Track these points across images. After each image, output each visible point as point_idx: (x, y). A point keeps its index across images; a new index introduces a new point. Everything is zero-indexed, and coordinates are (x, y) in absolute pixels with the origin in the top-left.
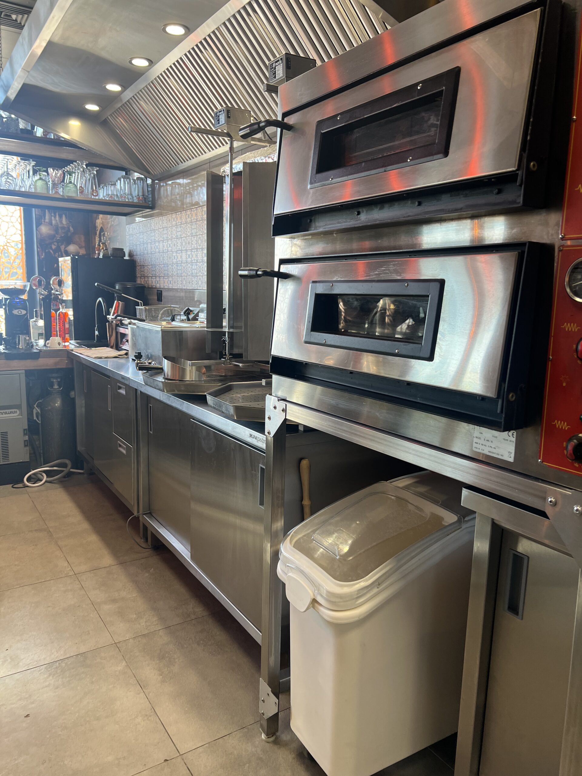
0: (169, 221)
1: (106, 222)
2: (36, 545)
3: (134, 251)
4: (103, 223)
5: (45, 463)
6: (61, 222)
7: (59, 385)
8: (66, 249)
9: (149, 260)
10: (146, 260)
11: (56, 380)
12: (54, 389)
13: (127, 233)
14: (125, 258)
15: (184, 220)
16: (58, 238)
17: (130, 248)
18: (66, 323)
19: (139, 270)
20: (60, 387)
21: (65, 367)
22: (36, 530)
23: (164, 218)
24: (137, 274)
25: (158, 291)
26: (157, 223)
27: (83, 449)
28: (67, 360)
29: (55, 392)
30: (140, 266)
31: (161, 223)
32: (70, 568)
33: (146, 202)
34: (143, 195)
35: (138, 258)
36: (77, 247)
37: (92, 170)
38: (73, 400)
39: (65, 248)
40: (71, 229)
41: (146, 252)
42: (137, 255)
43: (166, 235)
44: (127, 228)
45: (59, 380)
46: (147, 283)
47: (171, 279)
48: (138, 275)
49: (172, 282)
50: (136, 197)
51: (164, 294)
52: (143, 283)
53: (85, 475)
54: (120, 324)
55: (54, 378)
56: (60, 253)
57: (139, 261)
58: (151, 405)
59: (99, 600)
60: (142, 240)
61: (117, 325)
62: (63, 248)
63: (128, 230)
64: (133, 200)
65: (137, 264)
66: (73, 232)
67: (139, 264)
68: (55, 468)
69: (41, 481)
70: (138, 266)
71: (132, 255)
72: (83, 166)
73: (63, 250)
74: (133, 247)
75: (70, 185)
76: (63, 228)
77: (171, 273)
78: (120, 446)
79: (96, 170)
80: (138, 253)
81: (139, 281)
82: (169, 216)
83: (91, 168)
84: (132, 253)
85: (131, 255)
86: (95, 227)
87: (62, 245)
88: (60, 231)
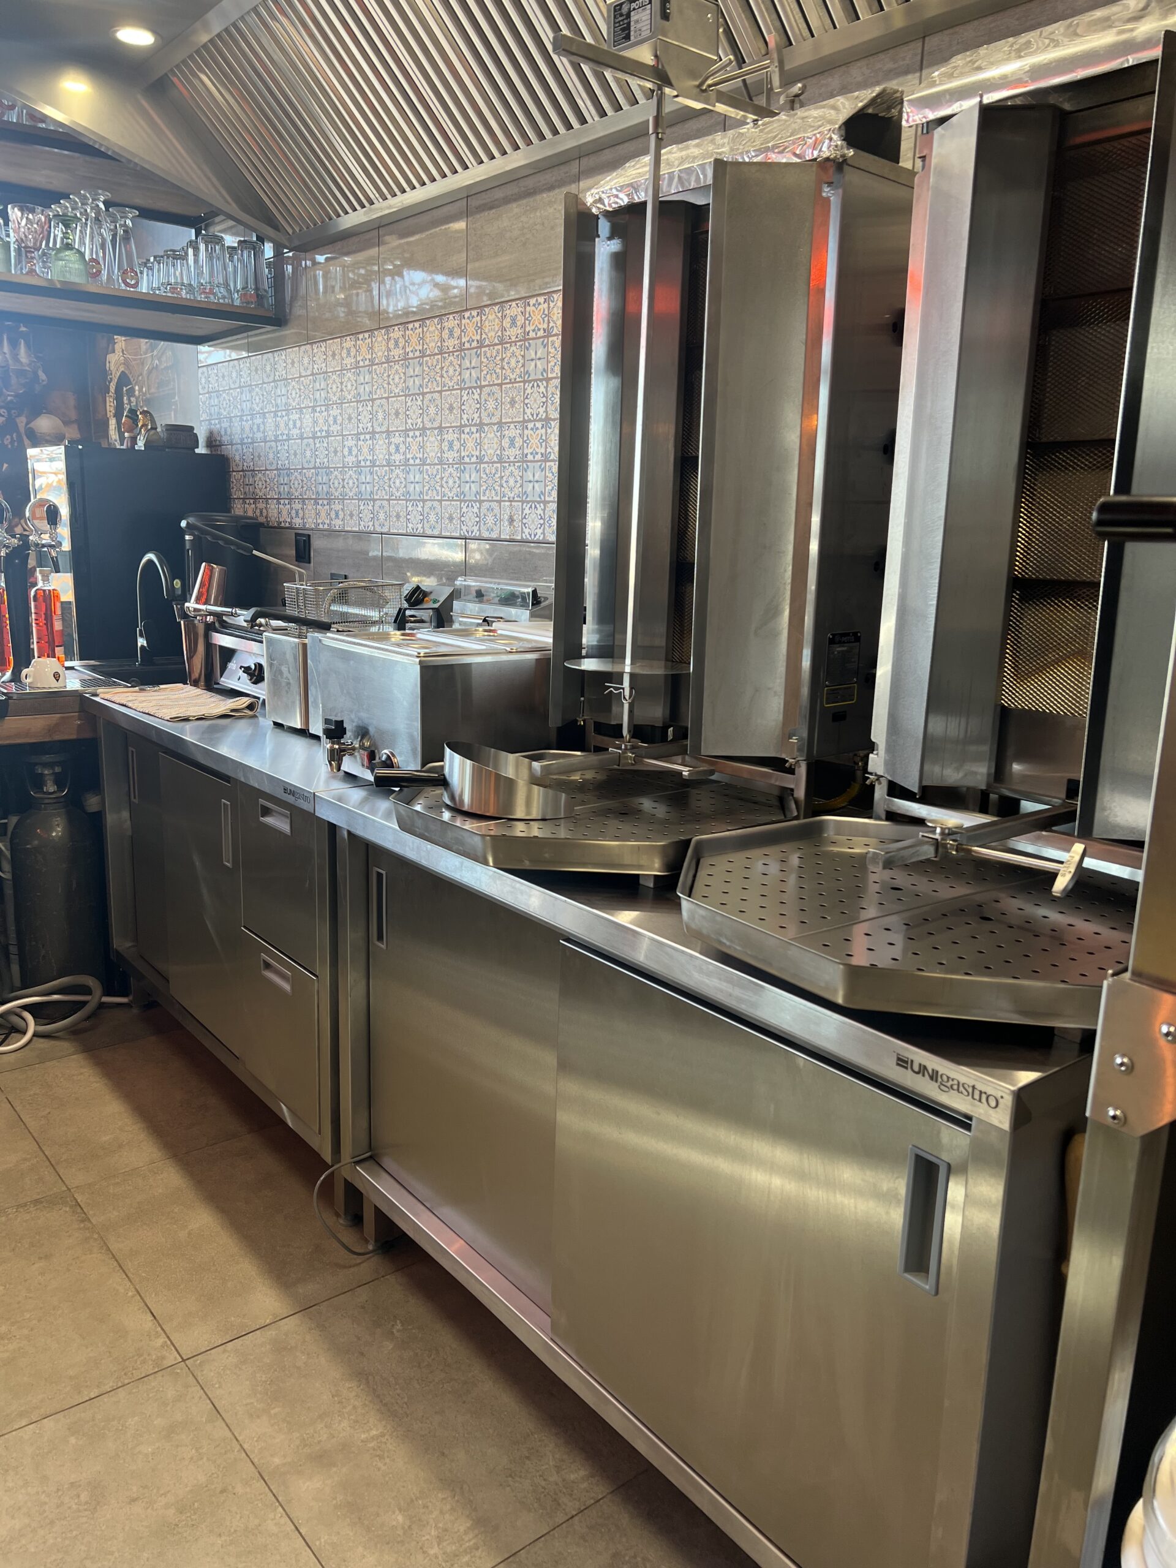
0: (334, 355)
1: (135, 360)
2: (47, 1257)
3: (223, 433)
4: (126, 363)
5: (28, 982)
6: (16, 357)
7: (59, 782)
8: (32, 425)
9: (271, 456)
10: (259, 456)
11: (51, 772)
12: (45, 793)
13: (200, 387)
14: (197, 451)
15: (380, 354)
16: (9, 398)
17: (212, 427)
18: (55, 617)
19: (238, 480)
20: (61, 788)
21: (74, 737)
22: (36, 1202)
23: (318, 350)
24: (233, 491)
25: (297, 535)
26: (293, 363)
27: (128, 944)
28: (79, 719)
29: (50, 801)
30: (243, 471)
31: (306, 360)
32: (163, 1339)
33: (263, 306)
34: (257, 289)
35: (235, 453)
36: (59, 422)
37: (121, 217)
38: (97, 818)
39: (27, 424)
40: (42, 376)
41: (259, 435)
42: (232, 444)
43: (323, 393)
44: (200, 375)
45: (58, 770)
46: (264, 514)
47: (337, 506)
48: (236, 493)
49: (341, 513)
50: (238, 291)
51: (317, 543)
52: (250, 514)
53: (135, 1011)
54: (217, 625)
55: (45, 765)
56: (14, 435)
57: (237, 458)
58: (384, 872)
59: (277, 1461)
60: (246, 406)
61: (210, 628)
62: (24, 424)
63: (203, 380)
64: (232, 301)
65: (233, 466)
66: (45, 383)
67: (237, 465)
68: (56, 997)
69: (24, 1033)
70: (233, 471)
71: (218, 443)
72: (98, 206)
73: (22, 430)
74: (219, 423)
75: (67, 253)
76: (21, 373)
77: (340, 490)
78: (268, 966)
79: (130, 215)
80: (237, 439)
81: (238, 509)
82: (334, 345)
83: (118, 212)
84: (219, 439)
85: (211, 442)
86: (104, 373)
87: (19, 415)
88: (14, 380)
